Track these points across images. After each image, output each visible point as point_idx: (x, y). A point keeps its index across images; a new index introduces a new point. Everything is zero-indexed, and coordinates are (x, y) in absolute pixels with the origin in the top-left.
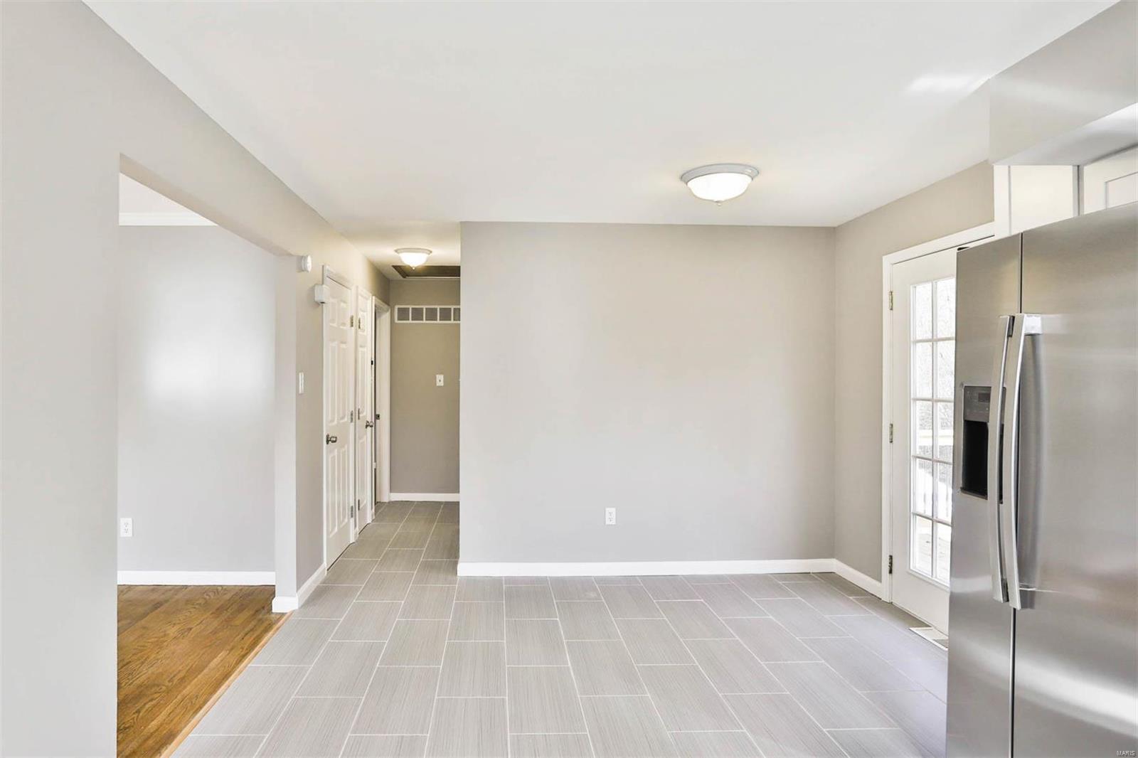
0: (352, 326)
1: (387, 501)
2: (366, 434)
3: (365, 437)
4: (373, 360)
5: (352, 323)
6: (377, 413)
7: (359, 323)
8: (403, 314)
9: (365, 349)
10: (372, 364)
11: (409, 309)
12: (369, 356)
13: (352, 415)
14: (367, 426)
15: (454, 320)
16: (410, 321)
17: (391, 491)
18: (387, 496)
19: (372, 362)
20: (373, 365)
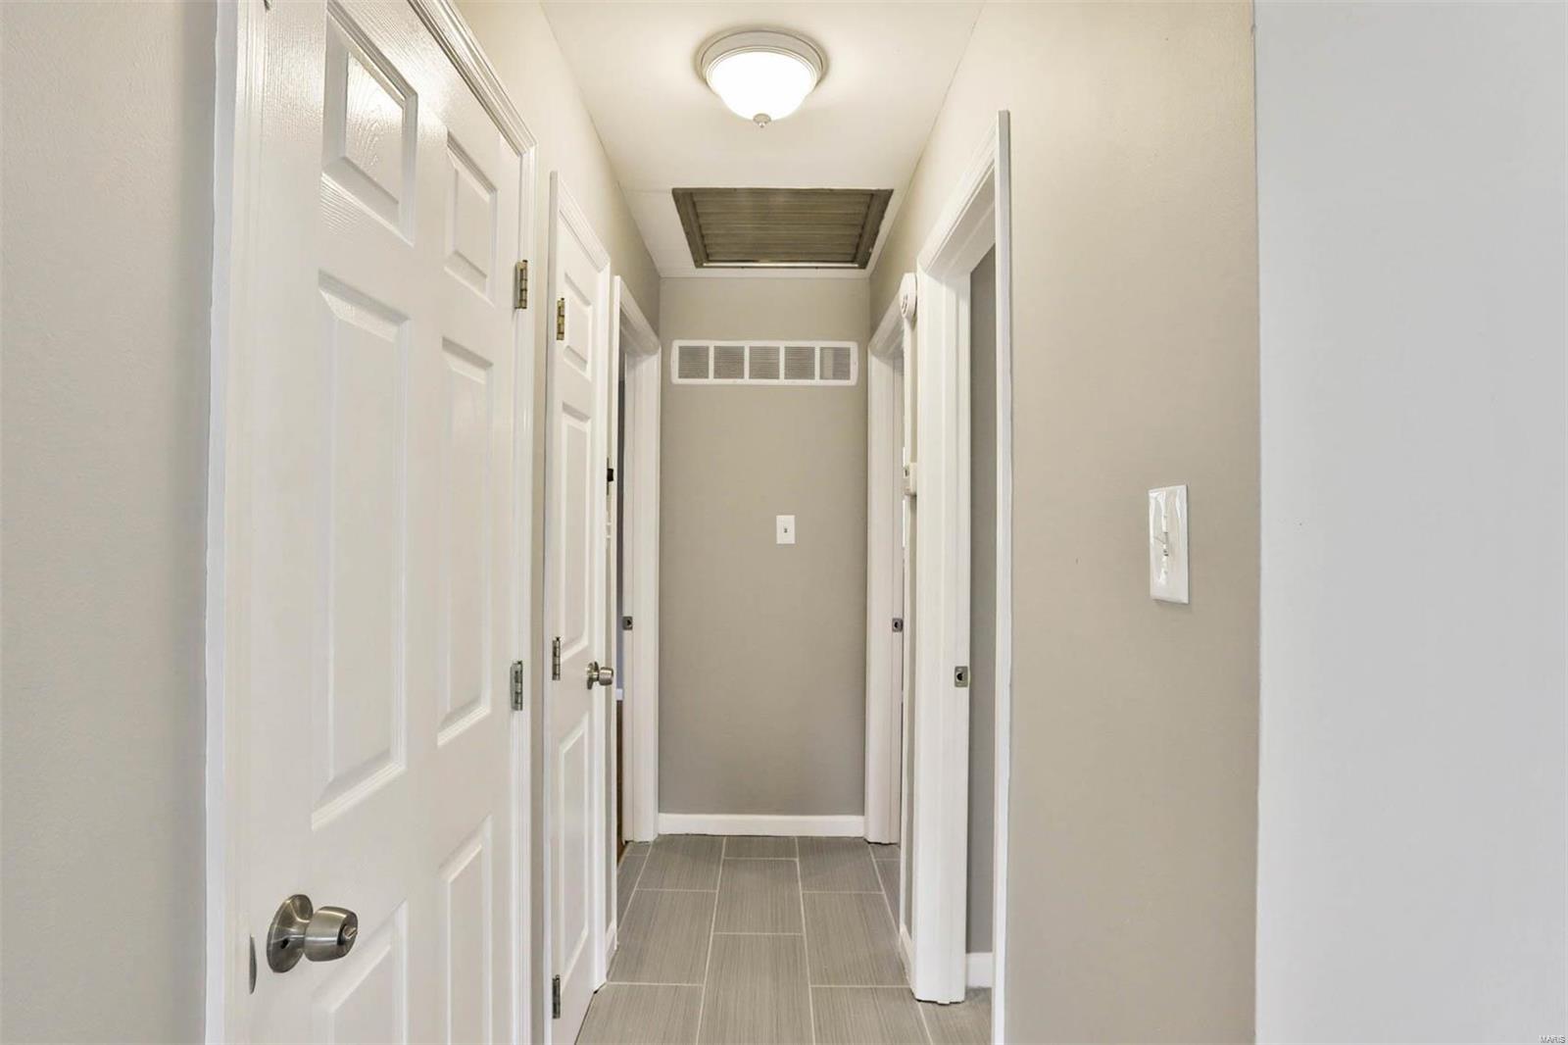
0: (521, 302)
1: (650, 837)
2: (590, 709)
3: (586, 720)
4: (614, 466)
5: (523, 290)
6: (627, 613)
7: (561, 315)
8: (693, 362)
9: (587, 427)
10: (610, 478)
11: (707, 348)
12: (600, 451)
13: (517, 677)
14: (590, 682)
15: (822, 377)
16: (711, 380)
17: (661, 808)
18: (651, 823)
19: (610, 472)
20: (614, 484)
